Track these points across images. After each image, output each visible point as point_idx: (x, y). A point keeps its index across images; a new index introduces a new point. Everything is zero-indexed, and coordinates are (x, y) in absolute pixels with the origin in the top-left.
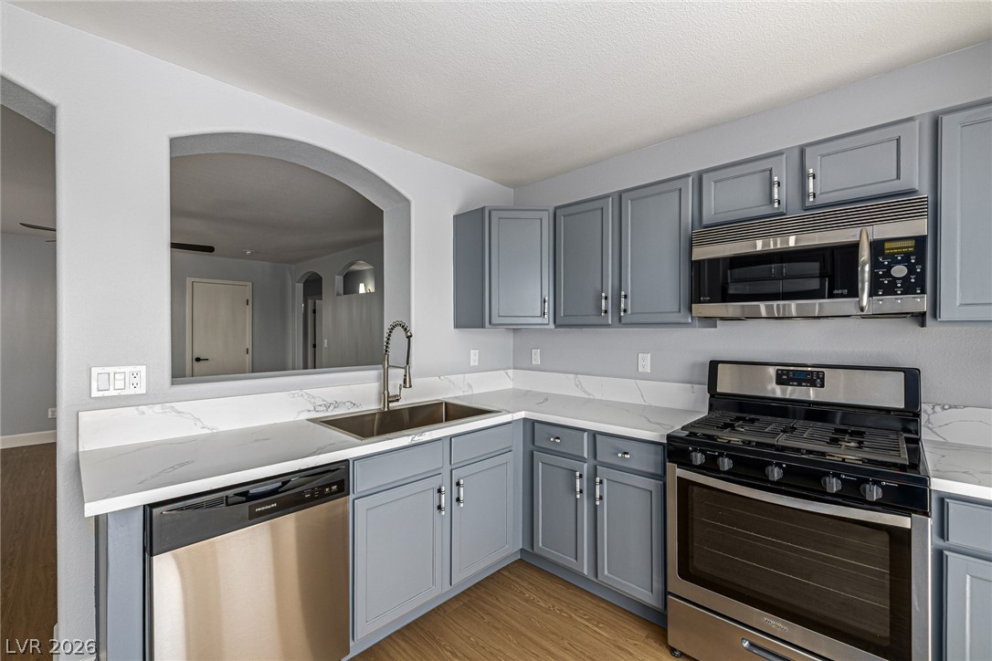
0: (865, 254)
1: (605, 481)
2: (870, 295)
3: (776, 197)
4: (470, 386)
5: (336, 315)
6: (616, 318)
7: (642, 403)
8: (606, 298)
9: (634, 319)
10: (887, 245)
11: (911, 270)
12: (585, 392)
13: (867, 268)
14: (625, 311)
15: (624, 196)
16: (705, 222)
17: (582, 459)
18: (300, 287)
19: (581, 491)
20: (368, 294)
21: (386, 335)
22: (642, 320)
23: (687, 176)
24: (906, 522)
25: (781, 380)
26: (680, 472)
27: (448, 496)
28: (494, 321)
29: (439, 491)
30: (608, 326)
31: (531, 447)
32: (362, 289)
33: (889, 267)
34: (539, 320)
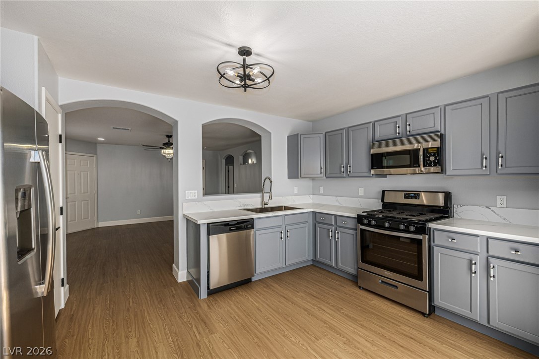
0: (421, 153)
1: (340, 233)
2: (424, 166)
3: (398, 132)
4: (294, 201)
5: (240, 173)
6: (347, 175)
7: (360, 207)
8: (343, 167)
9: (353, 175)
10: (430, 150)
11: (436, 158)
12: (340, 203)
13: (422, 157)
14: (350, 172)
15: (349, 129)
16: (376, 139)
17: (332, 225)
18: (224, 161)
19: (332, 237)
20: (253, 164)
21: (263, 182)
22: (356, 175)
23: (370, 122)
24: (421, 237)
25: (405, 197)
26: (361, 227)
27: (284, 235)
28: (302, 176)
29: (281, 232)
30: (344, 177)
31: (315, 222)
32: (250, 162)
33: (429, 157)
34: (320, 176)
